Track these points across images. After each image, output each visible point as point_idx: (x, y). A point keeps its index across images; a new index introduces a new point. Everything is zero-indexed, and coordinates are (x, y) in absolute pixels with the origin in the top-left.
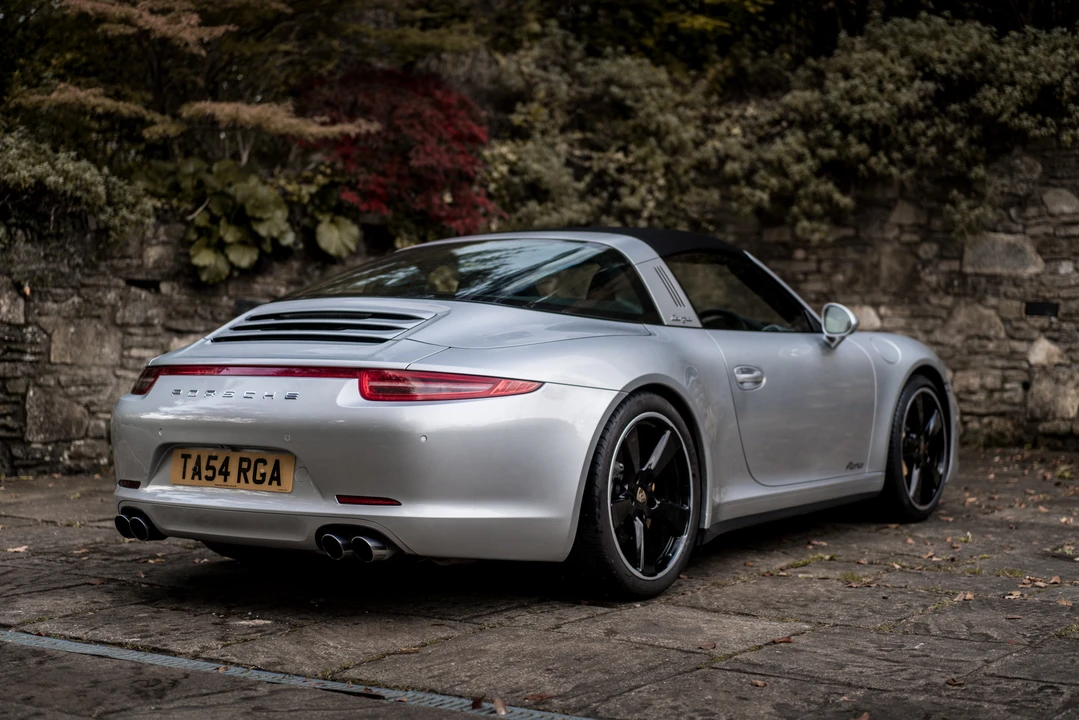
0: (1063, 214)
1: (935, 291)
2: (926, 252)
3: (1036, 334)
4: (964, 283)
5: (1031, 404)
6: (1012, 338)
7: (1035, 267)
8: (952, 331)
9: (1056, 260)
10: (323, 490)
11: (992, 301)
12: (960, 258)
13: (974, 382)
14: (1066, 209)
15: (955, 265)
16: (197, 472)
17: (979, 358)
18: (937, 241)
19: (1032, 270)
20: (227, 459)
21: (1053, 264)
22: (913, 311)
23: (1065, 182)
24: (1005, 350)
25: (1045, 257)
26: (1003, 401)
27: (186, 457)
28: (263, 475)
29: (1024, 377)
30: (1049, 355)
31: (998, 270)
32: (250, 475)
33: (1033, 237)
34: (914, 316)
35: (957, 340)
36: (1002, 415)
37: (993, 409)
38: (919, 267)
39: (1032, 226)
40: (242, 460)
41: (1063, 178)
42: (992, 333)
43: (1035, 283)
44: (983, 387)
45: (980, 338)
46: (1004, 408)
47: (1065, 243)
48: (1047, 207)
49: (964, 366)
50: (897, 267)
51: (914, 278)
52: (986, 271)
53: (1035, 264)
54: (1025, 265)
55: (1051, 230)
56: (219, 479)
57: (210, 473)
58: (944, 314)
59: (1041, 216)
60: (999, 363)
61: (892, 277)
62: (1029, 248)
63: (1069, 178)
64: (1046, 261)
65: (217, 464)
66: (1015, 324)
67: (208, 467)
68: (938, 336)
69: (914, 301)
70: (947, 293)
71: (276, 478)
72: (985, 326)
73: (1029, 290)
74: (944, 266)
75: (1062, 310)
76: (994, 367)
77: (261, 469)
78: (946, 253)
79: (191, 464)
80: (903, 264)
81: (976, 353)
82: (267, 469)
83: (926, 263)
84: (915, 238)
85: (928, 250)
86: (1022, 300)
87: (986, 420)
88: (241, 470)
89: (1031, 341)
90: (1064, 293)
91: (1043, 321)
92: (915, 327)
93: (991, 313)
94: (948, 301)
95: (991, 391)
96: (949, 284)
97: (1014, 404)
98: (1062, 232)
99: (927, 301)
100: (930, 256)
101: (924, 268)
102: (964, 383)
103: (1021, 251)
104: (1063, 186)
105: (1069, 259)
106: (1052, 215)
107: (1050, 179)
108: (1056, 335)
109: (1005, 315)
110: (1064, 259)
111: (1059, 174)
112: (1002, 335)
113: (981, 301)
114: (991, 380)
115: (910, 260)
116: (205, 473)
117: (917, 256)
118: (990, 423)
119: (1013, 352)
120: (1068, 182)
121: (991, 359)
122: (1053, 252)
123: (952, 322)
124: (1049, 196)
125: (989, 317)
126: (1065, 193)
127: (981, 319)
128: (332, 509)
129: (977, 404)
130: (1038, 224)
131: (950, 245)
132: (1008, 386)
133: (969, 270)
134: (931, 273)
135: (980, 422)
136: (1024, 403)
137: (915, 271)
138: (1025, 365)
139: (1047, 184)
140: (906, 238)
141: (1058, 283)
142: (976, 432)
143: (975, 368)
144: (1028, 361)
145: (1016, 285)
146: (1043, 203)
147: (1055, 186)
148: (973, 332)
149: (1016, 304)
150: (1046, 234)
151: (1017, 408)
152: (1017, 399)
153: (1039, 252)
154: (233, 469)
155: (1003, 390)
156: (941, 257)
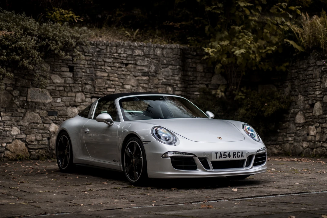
0: (57, 83)
1: (19, 107)
2: (15, 94)
3: (51, 122)
4: (28, 105)
5: (51, 145)
6: (44, 123)
7: (50, 100)
8: (26, 121)
9: (56, 98)
11: (38, 111)
12: (27, 96)
13: (33, 138)
14: (58, 81)
15: (25, 98)
17: (35, 130)
18: (19, 90)
19: (49, 101)
21: (55, 99)
22: (12, 114)
23: (57, 72)
24: (42, 127)
25: (53, 96)
26: (42, 144)
29: (48, 136)
30: (56, 128)
31: (39, 100)
33: (48, 90)
34: (12, 116)
35: (27, 124)
36: (42, 149)
37: (40, 147)
38: (14, 99)
39: (48, 86)
41: (56, 71)
42: (39, 121)
43: (50, 105)
44: (36, 140)
45: (34, 123)
46: (43, 146)
47: (58, 92)
48: (52, 80)
49: (30, 133)
50: (6, 98)
51: (12, 102)
52: (35, 101)
53: (50, 99)
54: (47, 99)
55: (54, 88)
58: (22, 115)
59: (51, 83)
60: (41, 131)
61: (4, 102)
62: (48, 94)
63: (58, 71)
64: (53, 98)
66: (45, 118)
68: (21, 123)
69: (12, 111)
70: (23, 108)
72: (36, 119)
73: (48, 107)
74: (21, 99)
75: (59, 114)
76: (40, 133)
78: (21, 94)
80: (8, 98)
81: (34, 128)
83: (16, 97)
84: (11, 89)
85: (16, 93)
86: (46, 110)
87: (37, 151)
89: (50, 124)
90: (59, 108)
91: (53, 118)
92: (13, 120)
93: (37, 115)
94: (23, 111)
95: (38, 141)
96: (23, 105)
97: (46, 145)
98: (57, 89)
99: (17, 110)
100: (17, 95)
101: (15, 99)
102: (30, 138)
103: (45, 94)
104: (57, 74)
105: (60, 98)
106: (54, 83)
107: (53, 71)
108: (57, 122)
109: (42, 116)
110: (58, 98)
111: (55, 70)
112: (41, 122)
113: (34, 111)
114: (38, 138)
115: (10, 96)
117: (12, 95)
118: (39, 151)
119: (45, 127)
120: (58, 73)
121: (38, 130)
122: (55, 95)
123: (26, 118)
124: (53, 77)
125: (37, 116)
126: (57, 76)
127: (35, 117)
129: (34, 145)
130: (50, 86)
131: (23, 92)
132: (44, 139)
133: (29, 100)
134: (17, 101)
135: (35, 151)
136: (49, 145)
137: (12, 100)
138: (49, 132)
139: (52, 73)
140: (8, 88)
141: (57, 105)
142: (34, 155)
143: (33, 133)
144: (49, 131)
145: (44, 106)
146: (51, 79)
147: (55, 74)
148: (32, 122)
149: (45, 112)
150: (53, 89)
151: (46, 146)
152: (47, 143)
153: (51, 95)
155: (42, 140)
156: (20, 95)
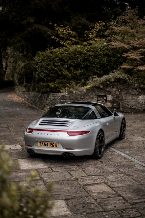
10: (63, 148)
16: (42, 145)
20: (48, 144)
27: (40, 143)
28: (54, 146)
32: (52, 145)
40: (50, 143)
56: (46, 146)
57: (45, 145)
65: (46, 144)
67: (44, 144)
71: (56, 146)
77: (53, 145)
79: (41, 144)
82: (55, 145)
88: (50, 145)
116: (44, 145)
128: (65, 150)
154: (49, 144)
